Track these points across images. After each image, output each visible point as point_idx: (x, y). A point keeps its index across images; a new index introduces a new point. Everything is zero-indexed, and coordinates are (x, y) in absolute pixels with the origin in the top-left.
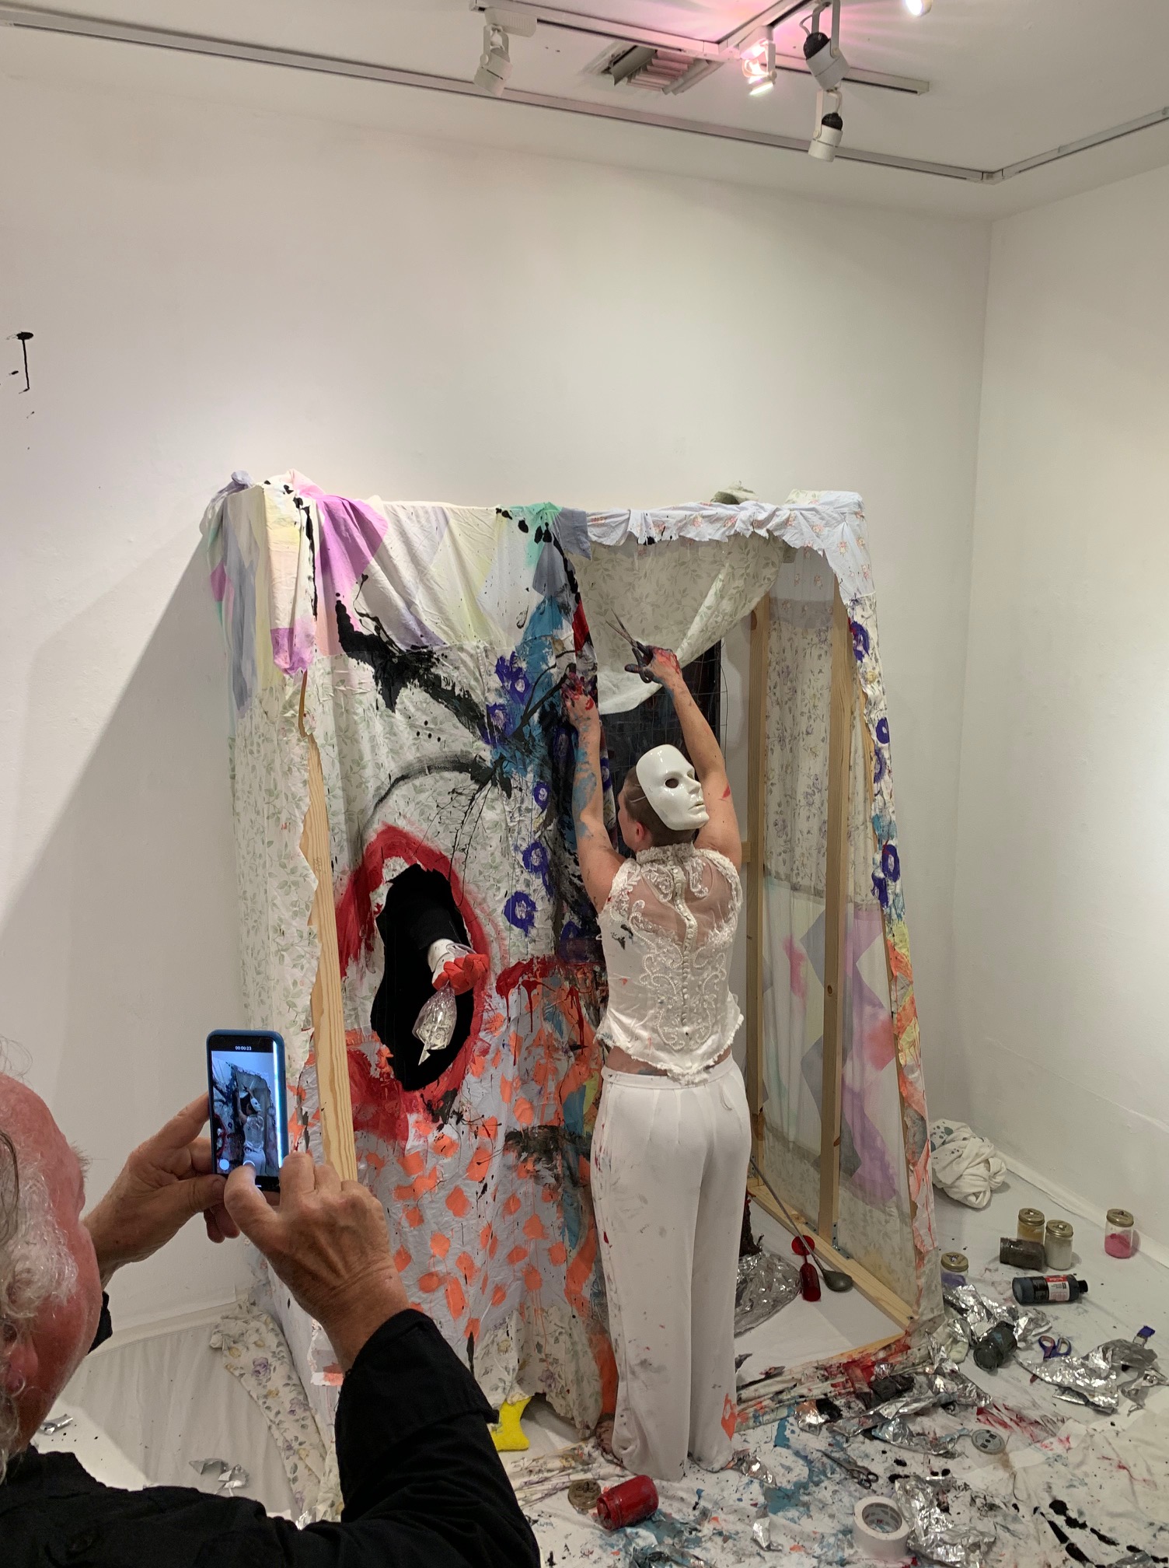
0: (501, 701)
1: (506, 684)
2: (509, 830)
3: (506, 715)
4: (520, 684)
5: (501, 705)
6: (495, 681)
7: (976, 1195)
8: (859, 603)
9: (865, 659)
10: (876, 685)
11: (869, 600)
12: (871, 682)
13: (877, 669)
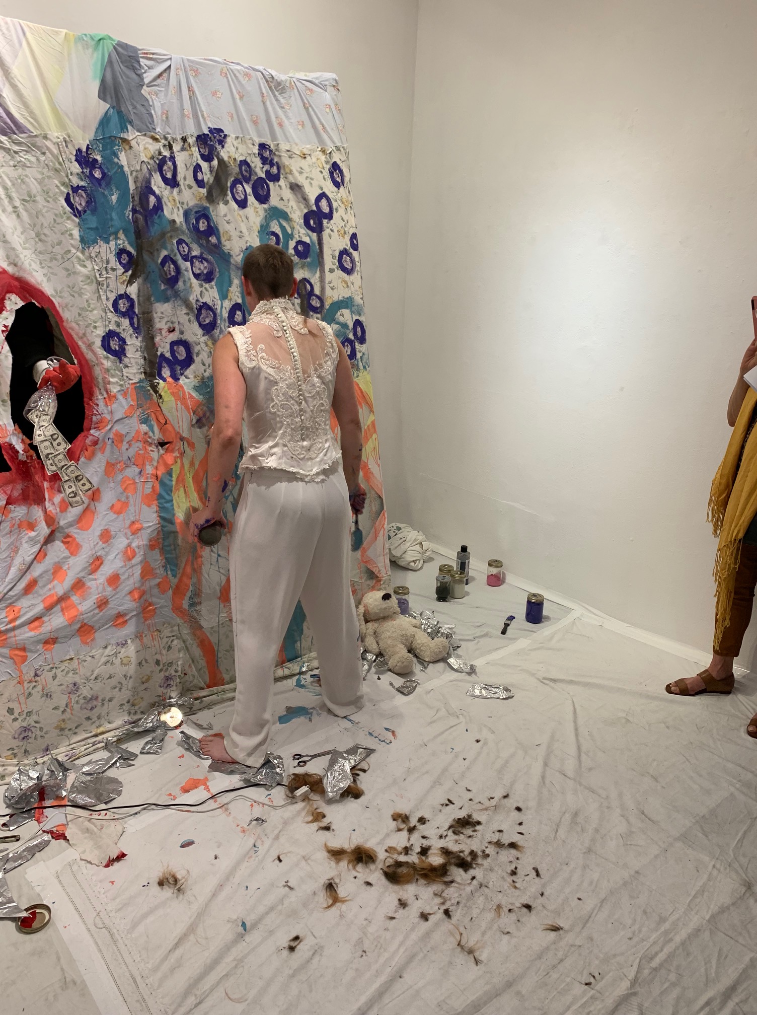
0: (82, 183)
1: (85, 171)
2: (99, 283)
3: (87, 196)
4: (97, 172)
5: (84, 187)
6: (76, 168)
7: (414, 561)
8: (338, 150)
9: (342, 188)
10: (349, 209)
11: (345, 149)
12: (346, 206)
13: (350, 198)
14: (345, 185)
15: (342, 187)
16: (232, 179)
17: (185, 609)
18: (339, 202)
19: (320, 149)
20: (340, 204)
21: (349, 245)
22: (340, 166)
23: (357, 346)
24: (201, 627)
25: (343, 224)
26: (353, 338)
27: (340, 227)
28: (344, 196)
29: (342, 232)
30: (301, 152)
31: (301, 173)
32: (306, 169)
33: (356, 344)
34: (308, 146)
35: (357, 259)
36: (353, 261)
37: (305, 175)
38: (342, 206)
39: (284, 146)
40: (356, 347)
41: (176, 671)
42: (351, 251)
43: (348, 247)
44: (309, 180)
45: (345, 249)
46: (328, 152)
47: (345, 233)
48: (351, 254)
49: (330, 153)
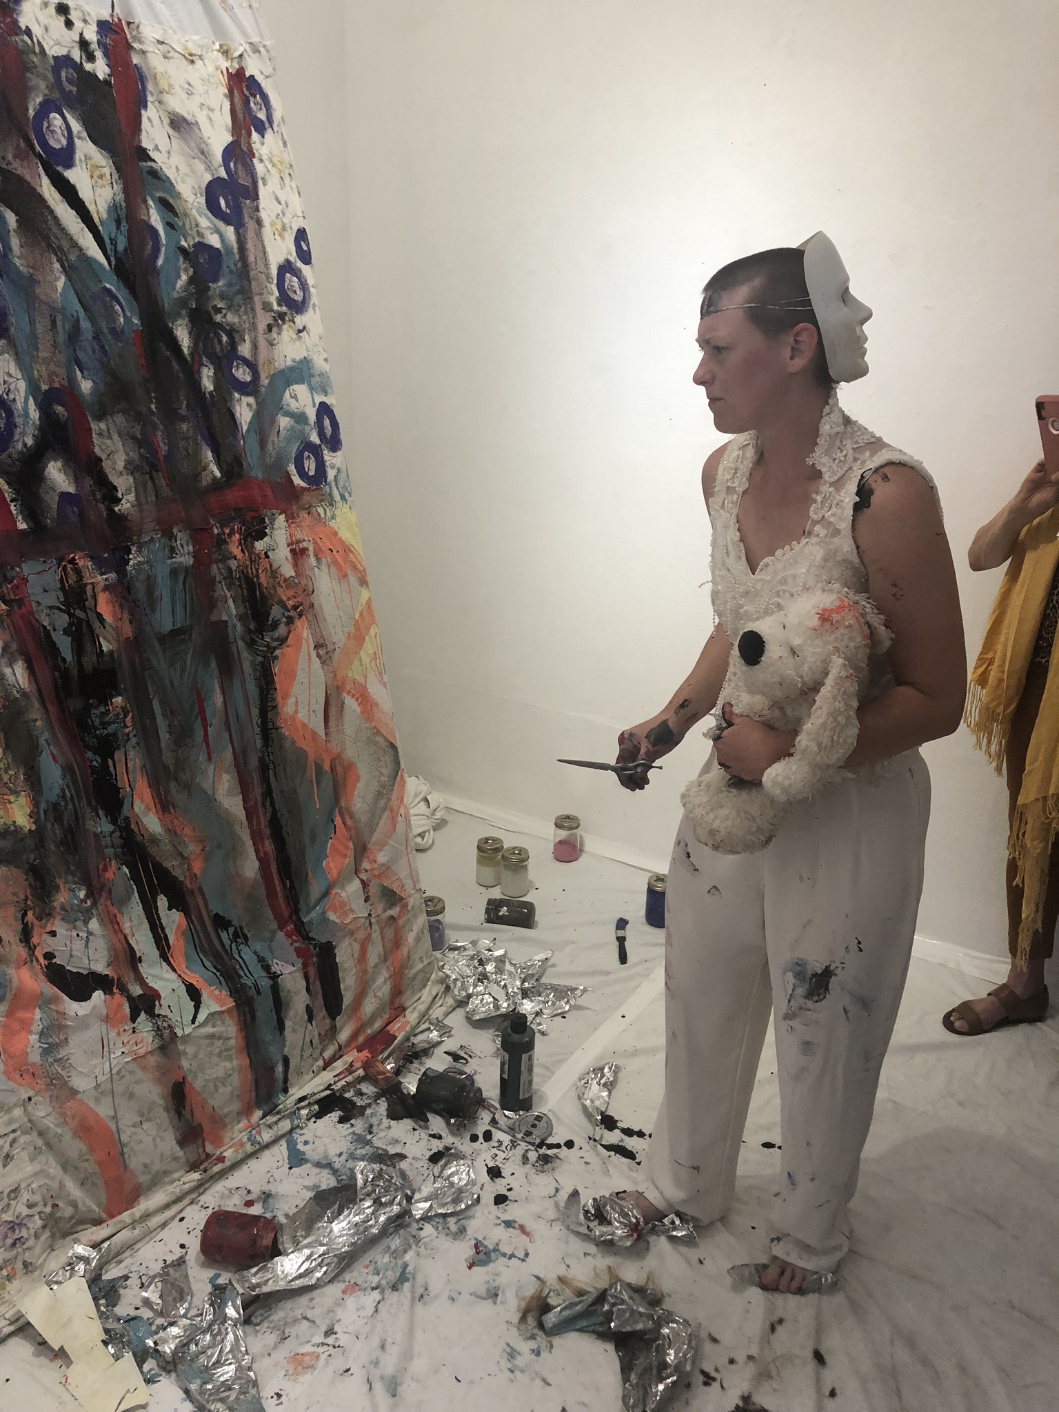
7: (423, 835)
8: (257, 51)
9: (269, 134)
10: (287, 179)
11: (268, 51)
12: (280, 171)
13: (286, 157)
14: (276, 128)
15: (269, 130)
16: (39, 100)
17: (33, 1064)
18: (267, 163)
19: (217, 47)
20: (270, 166)
21: (295, 254)
22: (263, 85)
23: (327, 456)
24: (74, 1092)
25: (278, 209)
26: (317, 441)
27: (273, 216)
28: (275, 152)
29: (279, 226)
30: (186, 48)
31: (190, 93)
32: (199, 87)
33: (325, 452)
34: (195, 38)
35: (311, 282)
36: (304, 286)
37: (197, 100)
38: (273, 170)
39: (149, 31)
40: (326, 458)
41: (30, 1206)
42: (299, 264)
43: (293, 257)
44: (205, 112)
45: (288, 261)
46: (236, 54)
47: (284, 228)
48: (300, 271)
49: (241, 56)
